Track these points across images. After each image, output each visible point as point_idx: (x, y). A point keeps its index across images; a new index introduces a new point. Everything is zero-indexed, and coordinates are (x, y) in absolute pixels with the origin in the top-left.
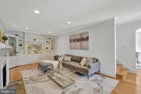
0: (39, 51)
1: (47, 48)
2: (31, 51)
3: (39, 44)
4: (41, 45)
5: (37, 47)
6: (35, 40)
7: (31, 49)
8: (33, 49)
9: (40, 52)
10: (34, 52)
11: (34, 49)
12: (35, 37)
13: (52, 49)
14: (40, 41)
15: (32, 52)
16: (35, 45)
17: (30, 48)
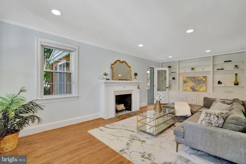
0: (201, 87)
1: (219, 83)
2: (186, 86)
3: (201, 76)
4: (205, 77)
5: (196, 81)
6: (193, 69)
7: (186, 84)
8: (189, 84)
9: (202, 90)
10: (192, 88)
11: (191, 84)
12: (193, 65)
13: (236, 84)
14: (203, 69)
15: (189, 89)
16: (194, 77)
17: (185, 82)
